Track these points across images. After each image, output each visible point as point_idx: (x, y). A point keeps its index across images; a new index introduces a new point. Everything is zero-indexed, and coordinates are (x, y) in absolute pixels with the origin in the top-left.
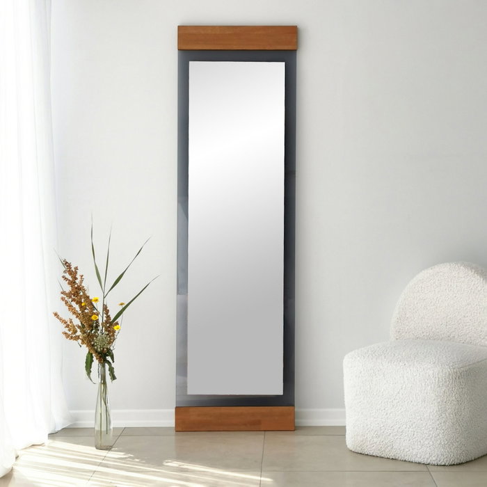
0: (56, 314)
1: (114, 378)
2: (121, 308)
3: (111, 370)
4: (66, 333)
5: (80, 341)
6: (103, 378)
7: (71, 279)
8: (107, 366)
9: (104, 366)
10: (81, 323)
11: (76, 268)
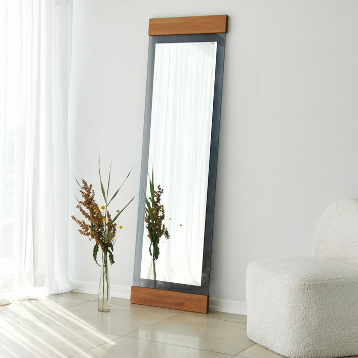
0: (73, 217)
1: (113, 262)
2: (117, 213)
3: (111, 256)
4: (80, 231)
5: (90, 236)
6: (105, 262)
7: (87, 193)
8: (108, 254)
9: (106, 254)
10: (92, 224)
11: (91, 186)
